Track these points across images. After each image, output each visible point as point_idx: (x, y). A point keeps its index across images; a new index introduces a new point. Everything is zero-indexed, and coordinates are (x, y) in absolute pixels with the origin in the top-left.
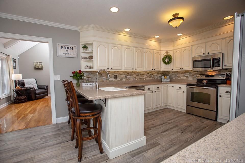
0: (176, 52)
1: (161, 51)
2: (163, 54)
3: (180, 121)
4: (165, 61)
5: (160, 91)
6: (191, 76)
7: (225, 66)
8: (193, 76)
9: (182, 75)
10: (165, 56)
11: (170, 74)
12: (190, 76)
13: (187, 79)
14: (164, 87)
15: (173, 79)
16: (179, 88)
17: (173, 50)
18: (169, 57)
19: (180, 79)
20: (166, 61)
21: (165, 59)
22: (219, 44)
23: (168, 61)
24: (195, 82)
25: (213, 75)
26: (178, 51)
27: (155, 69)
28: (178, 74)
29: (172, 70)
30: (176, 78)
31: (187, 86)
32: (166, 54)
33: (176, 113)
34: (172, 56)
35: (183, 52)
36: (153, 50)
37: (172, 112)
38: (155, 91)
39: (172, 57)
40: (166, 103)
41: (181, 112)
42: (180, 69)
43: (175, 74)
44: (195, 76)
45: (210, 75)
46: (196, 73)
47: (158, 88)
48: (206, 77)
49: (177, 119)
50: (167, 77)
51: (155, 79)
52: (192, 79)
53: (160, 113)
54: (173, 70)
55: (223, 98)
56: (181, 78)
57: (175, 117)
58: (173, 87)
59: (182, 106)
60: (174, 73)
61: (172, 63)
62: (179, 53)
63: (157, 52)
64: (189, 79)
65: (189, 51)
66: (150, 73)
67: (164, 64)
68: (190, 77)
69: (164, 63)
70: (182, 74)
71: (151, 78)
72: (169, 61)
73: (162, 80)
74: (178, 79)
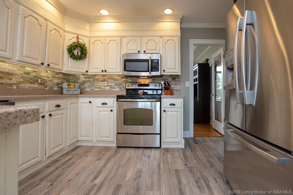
0: (95, 41)
1: (65, 31)
2: (70, 40)
3: (117, 169)
4: (73, 54)
5: (63, 114)
6: (117, 85)
7: (164, 71)
8: (121, 84)
9: (102, 83)
10: (74, 43)
11: (79, 81)
12: (115, 85)
13: (111, 89)
14: (71, 104)
15: (86, 90)
16: (102, 104)
17: (89, 37)
18: (81, 47)
19: (98, 89)
20: (75, 52)
21: (74, 49)
22: (156, 42)
23: (79, 54)
24: (124, 93)
25: (146, 83)
26: (99, 41)
27: (49, 65)
28: (96, 81)
29: (87, 72)
30: (92, 88)
31: (118, 100)
32: (75, 40)
33: (99, 154)
34: (87, 46)
35: (108, 44)
36: (46, 20)
37: (92, 154)
38: (50, 115)
39: (88, 49)
40: (76, 138)
41: (107, 149)
42: (102, 71)
43: (90, 81)
44: (124, 84)
45: (142, 83)
46: (124, 81)
47: (58, 106)
48: (139, 86)
49: (109, 166)
50: (74, 85)
51: (47, 89)
52: (119, 90)
53: (65, 166)
54: (89, 73)
55: (168, 114)
56: (101, 88)
57: (102, 162)
58: (90, 102)
59: (108, 137)
60: (87, 79)
61: (87, 59)
62: (101, 44)
63: (55, 29)
64: (113, 90)
65: (118, 43)
66: (35, 74)
67: (71, 60)
68: (115, 87)
69: (71, 57)
70: (102, 81)
71: (36, 85)
72: (82, 54)
73: (64, 90)
74: (96, 89)
